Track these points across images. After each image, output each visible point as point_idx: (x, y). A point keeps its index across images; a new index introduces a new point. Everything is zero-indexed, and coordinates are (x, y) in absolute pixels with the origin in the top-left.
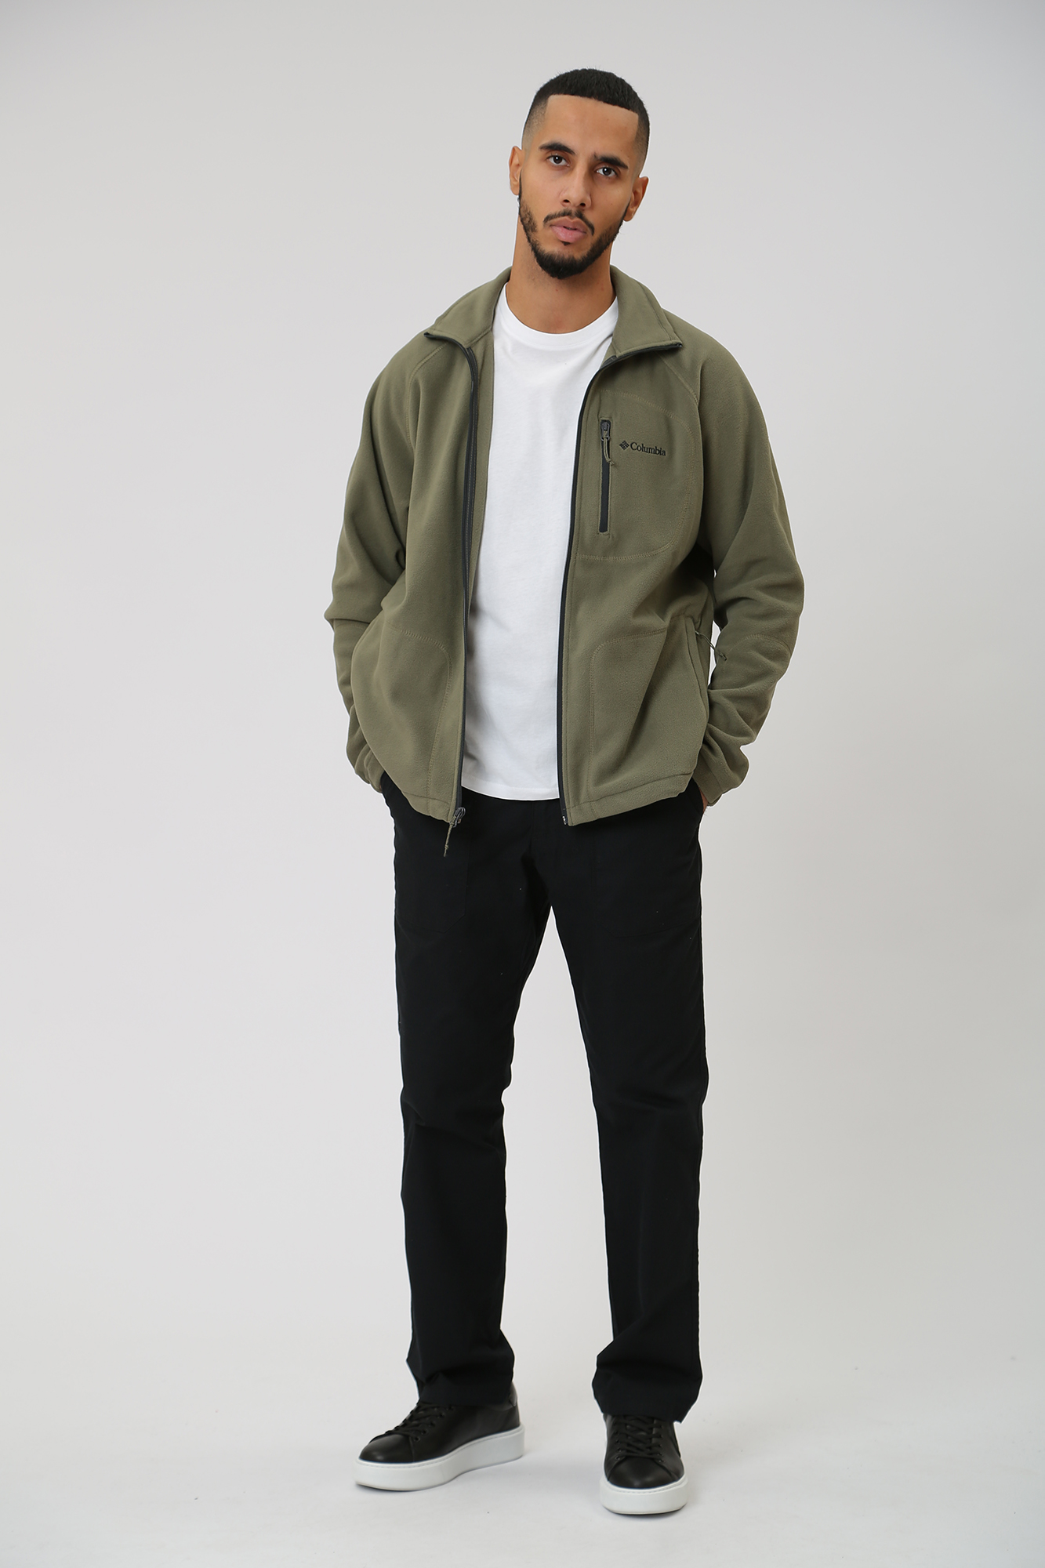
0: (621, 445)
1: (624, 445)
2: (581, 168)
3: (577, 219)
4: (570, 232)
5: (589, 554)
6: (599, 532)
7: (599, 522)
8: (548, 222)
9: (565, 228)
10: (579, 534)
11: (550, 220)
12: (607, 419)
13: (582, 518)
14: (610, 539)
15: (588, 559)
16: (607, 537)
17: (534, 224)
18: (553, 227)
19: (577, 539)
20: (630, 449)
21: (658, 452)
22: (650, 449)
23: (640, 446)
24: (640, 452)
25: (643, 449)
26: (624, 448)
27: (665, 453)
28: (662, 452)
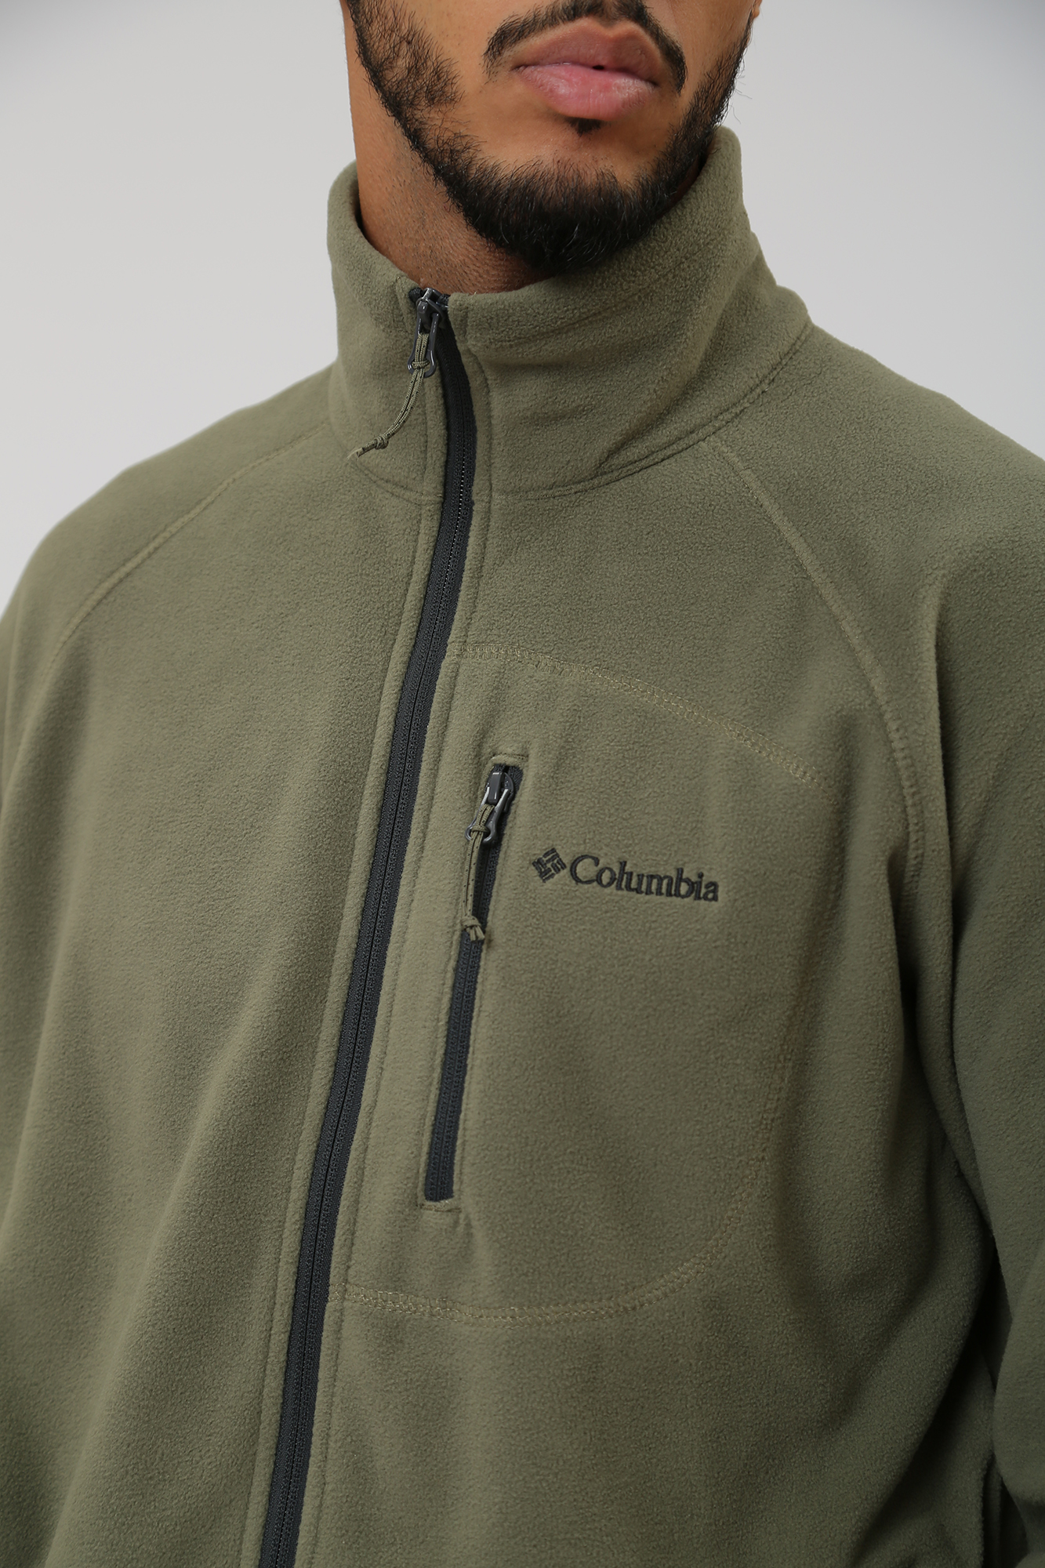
0: (537, 864)
1: (546, 865)
4: (600, 77)
5: (387, 1288)
6: (421, 1198)
7: (424, 1158)
8: (507, 54)
9: (583, 65)
10: (357, 1202)
11: (515, 42)
12: (510, 761)
13: (372, 1142)
14: (460, 1229)
15: (384, 1307)
16: (448, 1219)
17: (437, 73)
18: (528, 70)
19: (348, 1222)
20: (568, 879)
21: (684, 888)
22: (651, 877)
23: (611, 870)
24: (607, 890)
25: (622, 878)
26: (545, 875)
27: (715, 891)
28: (702, 889)
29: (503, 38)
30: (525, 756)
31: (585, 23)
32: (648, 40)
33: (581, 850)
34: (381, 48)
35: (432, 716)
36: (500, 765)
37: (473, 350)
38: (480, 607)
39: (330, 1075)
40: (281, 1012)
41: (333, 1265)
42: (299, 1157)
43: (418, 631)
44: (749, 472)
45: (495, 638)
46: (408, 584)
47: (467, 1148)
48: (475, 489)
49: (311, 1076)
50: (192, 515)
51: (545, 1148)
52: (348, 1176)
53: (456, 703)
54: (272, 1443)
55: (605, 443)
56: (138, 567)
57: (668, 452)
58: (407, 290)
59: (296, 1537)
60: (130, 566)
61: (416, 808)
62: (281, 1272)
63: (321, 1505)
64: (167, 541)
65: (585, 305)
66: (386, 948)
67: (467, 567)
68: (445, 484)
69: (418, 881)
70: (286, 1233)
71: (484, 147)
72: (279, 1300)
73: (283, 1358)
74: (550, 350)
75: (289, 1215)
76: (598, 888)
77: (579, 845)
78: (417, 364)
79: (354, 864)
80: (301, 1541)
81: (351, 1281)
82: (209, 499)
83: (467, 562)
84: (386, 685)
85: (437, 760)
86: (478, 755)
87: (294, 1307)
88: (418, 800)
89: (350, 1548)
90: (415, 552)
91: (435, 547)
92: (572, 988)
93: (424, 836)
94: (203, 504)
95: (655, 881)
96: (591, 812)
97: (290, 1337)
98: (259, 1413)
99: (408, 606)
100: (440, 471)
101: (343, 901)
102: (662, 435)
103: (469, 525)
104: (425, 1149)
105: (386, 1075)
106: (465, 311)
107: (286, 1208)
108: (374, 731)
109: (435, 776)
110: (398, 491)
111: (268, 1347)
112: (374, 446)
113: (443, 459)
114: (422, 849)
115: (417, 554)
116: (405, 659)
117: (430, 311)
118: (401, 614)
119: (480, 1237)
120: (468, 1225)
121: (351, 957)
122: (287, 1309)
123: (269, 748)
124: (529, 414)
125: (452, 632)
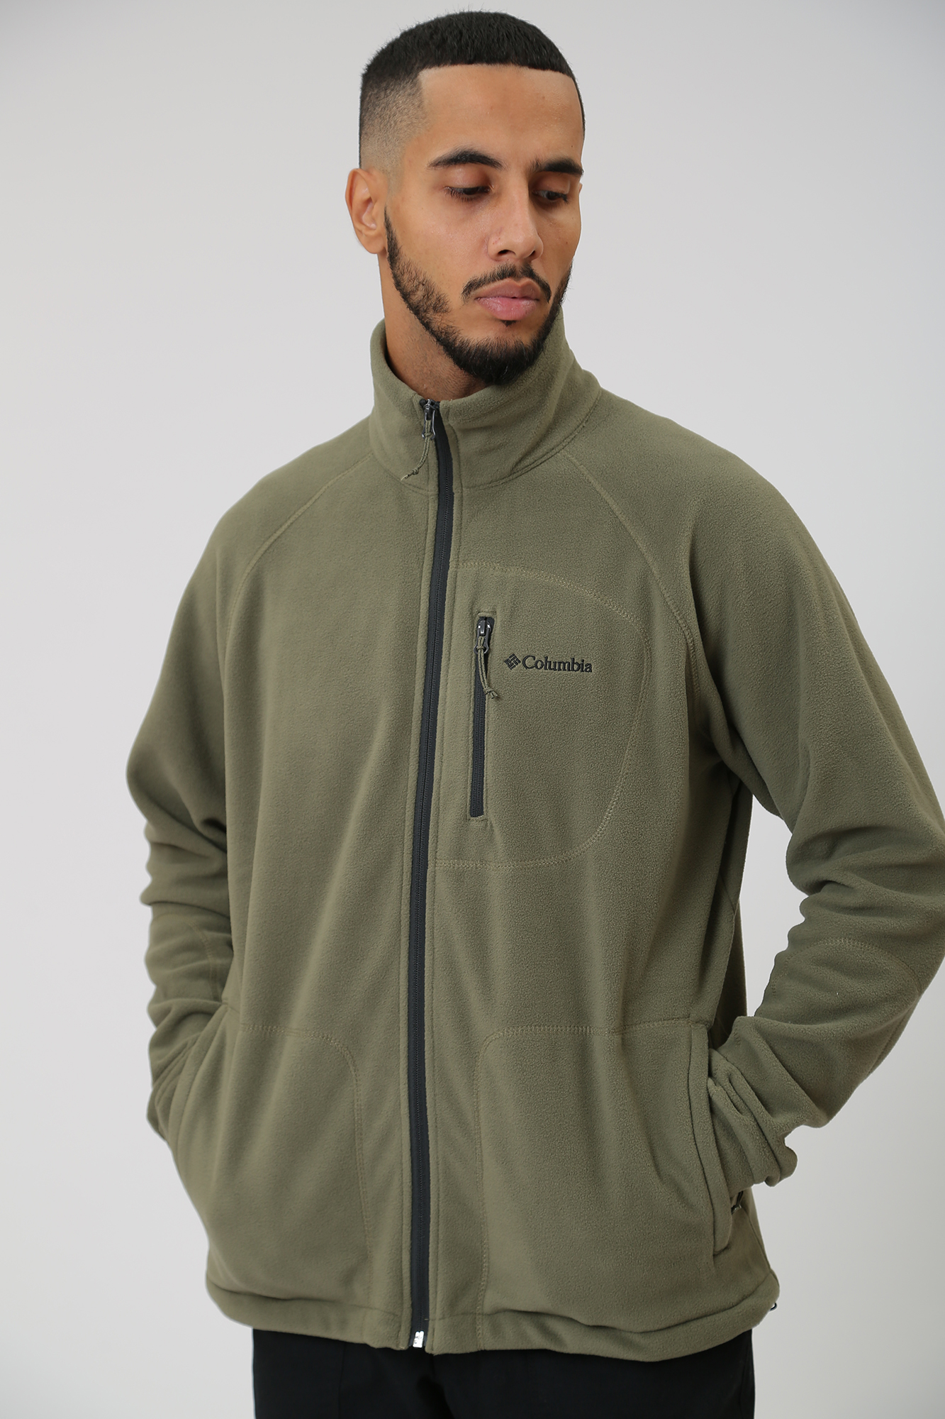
0: (507, 661)
1: (511, 662)
2: (515, 188)
3: (526, 281)
4: (515, 302)
5: (454, 859)
6: (469, 816)
7: (469, 798)
8: (472, 293)
9: (507, 297)
10: (438, 823)
11: (476, 288)
12: (488, 615)
13: (441, 795)
14: (489, 828)
15: (454, 867)
16: (483, 824)
17: (439, 300)
18: (482, 300)
19: (434, 832)
20: (522, 667)
21: (576, 667)
22: (560, 663)
23: (541, 661)
24: (540, 671)
25: (547, 664)
26: (511, 666)
27: (590, 668)
28: (584, 667)
29: (471, 287)
30: (494, 612)
31: (507, 281)
32: (535, 284)
33: (527, 653)
34: (409, 286)
35: (447, 597)
36: (483, 617)
37: (452, 425)
38: (463, 543)
39: (417, 768)
40: (391, 742)
41: (429, 852)
42: (407, 806)
43: (434, 556)
44: (582, 466)
45: (472, 557)
46: (426, 534)
47: (489, 792)
48: (454, 487)
49: (408, 769)
50: (308, 505)
51: (523, 791)
52: (432, 812)
53: (458, 590)
54: (407, 934)
55: (514, 459)
56: (284, 532)
57: (543, 459)
58: (419, 401)
59: (424, 974)
60: (279, 533)
61: (444, 641)
62: (405, 858)
63: (434, 958)
64: (297, 519)
65: (502, 399)
66: (437, 707)
67: (454, 524)
68: (439, 486)
69: (449, 674)
70: (406, 841)
71: (461, 332)
72: (405, 871)
73: (408, 896)
74: (487, 421)
75: (406, 832)
76: (537, 670)
77: (525, 651)
78: (427, 434)
79: (417, 670)
80: (426, 975)
81: (438, 857)
82: (316, 497)
83: (454, 521)
84: (423, 585)
85: (452, 617)
86: (471, 613)
87: (412, 873)
88: (445, 637)
89: (448, 975)
90: (428, 518)
91: (437, 516)
92: (530, 717)
93: (450, 653)
94: (313, 499)
95: (562, 664)
96: (529, 636)
97: (411, 887)
98: (400, 922)
99: (427, 545)
100: (436, 479)
101: (414, 687)
102: (539, 452)
103: (453, 504)
104: (469, 794)
105: (444, 764)
106: (448, 409)
107: (404, 829)
108: (419, 607)
109: (452, 625)
110: (415, 489)
111: (401, 892)
112: (413, 474)
113: (437, 474)
114: (449, 660)
115: (429, 520)
116: (430, 571)
117: (431, 410)
118: (425, 549)
119: (497, 831)
120: (492, 826)
121: (421, 712)
122: (409, 874)
123: (366, 617)
124: (478, 450)
125: (451, 556)
